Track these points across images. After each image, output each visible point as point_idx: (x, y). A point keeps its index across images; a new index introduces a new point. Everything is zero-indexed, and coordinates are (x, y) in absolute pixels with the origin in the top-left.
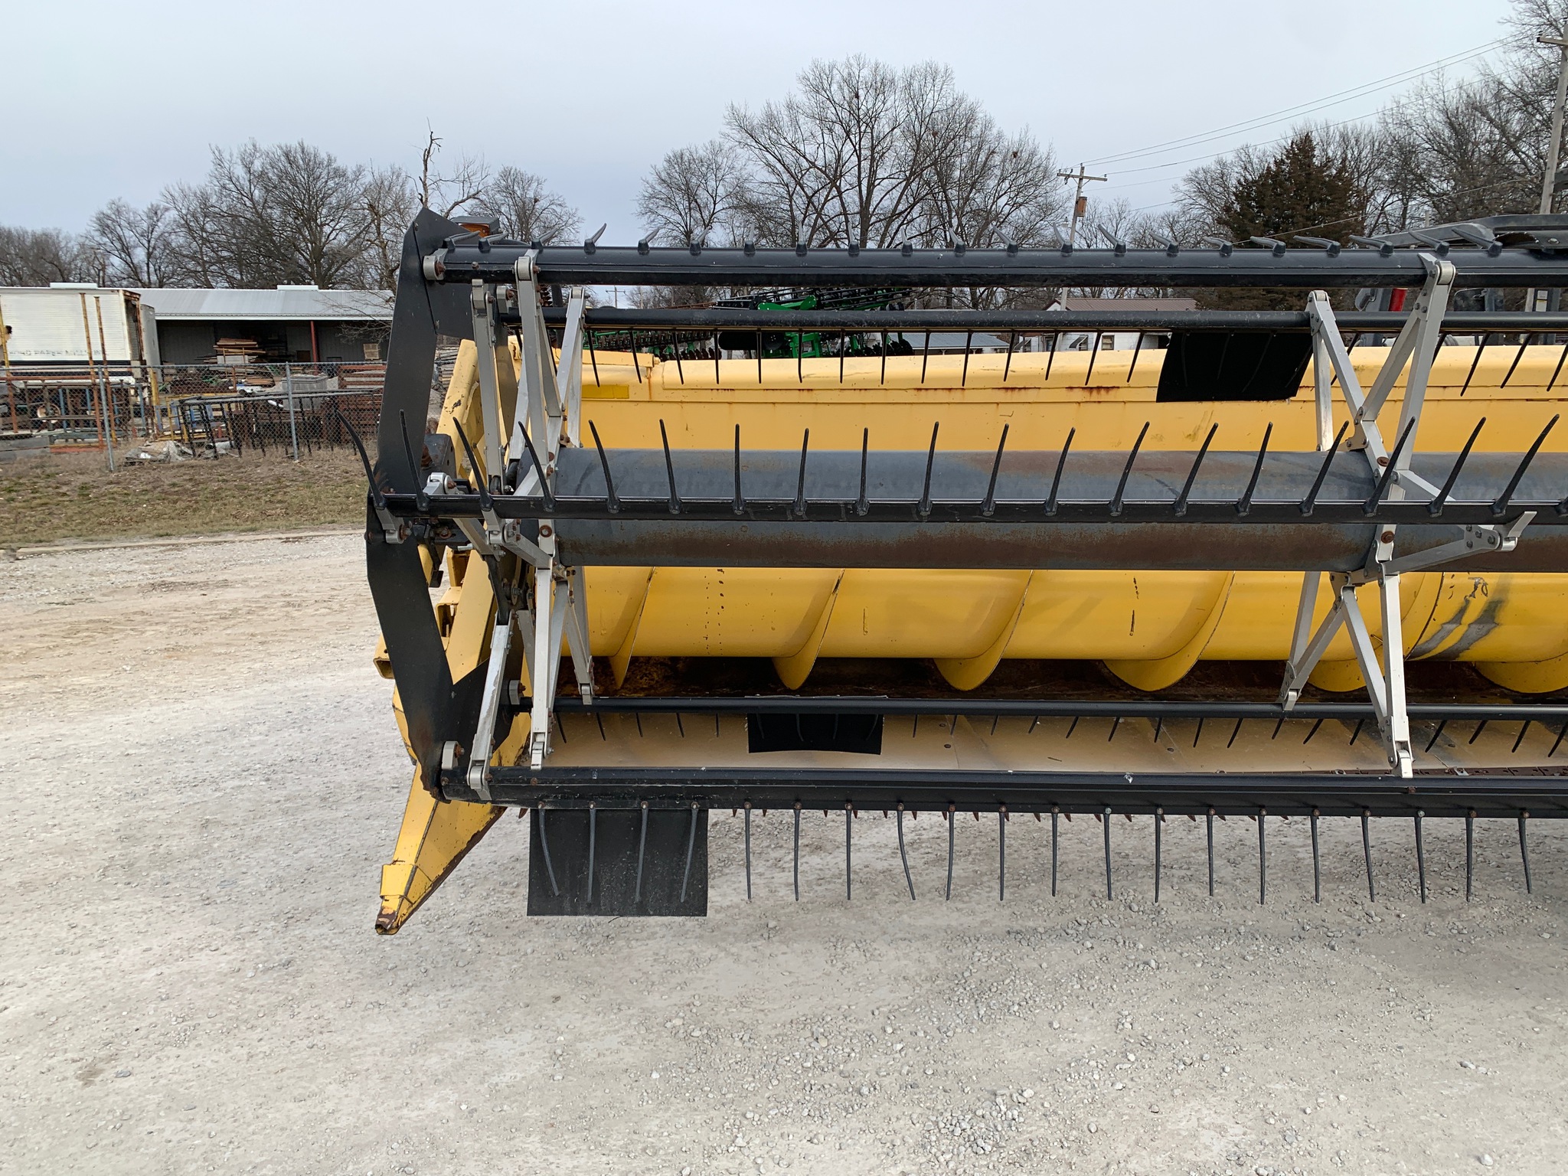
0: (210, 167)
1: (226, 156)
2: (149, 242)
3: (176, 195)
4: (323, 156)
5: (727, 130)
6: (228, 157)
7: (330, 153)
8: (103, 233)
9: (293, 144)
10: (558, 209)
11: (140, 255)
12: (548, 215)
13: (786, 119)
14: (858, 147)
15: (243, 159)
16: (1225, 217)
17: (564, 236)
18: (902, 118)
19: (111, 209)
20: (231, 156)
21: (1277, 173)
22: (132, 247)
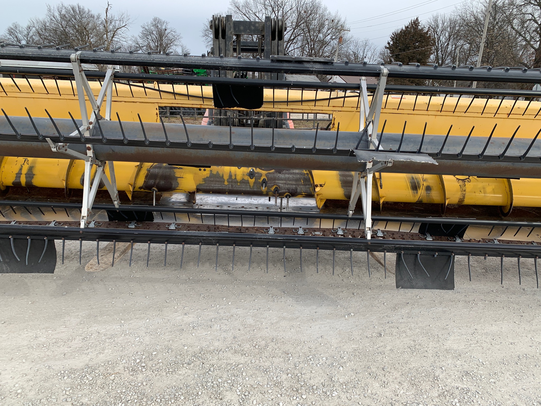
0: (46, 12)
1: (52, 8)
2: (27, 38)
3: (34, 21)
4: (86, 10)
5: (230, 7)
6: (53, 8)
7: (89, 8)
8: (10, 35)
9: (75, 4)
10: (173, 33)
12: (170, 35)
13: (252, 4)
14: (277, 15)
15: (58, 9)
16: (388, 46)
17: (176, 43)
18: (294, 5)
19: (13, 26)
20: (54, 8)
21: (405, 31)
22: (21, 40)
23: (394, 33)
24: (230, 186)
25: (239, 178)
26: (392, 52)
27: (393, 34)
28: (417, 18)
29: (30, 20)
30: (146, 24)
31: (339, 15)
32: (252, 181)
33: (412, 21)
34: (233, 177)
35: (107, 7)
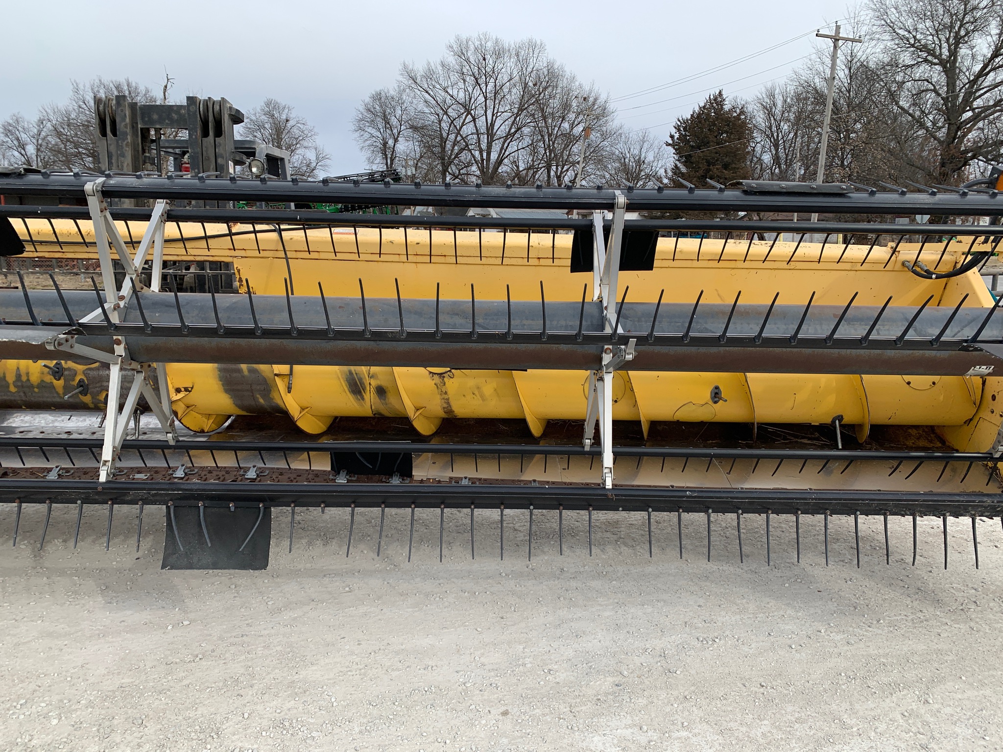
0: (71, 93)
1: (81, 87)
2: (38, 141)
3: (49, 111)
4: (142, 88)
5: (401, 78)
6: (82, 88)
7: (147, 87)
8: (7, 135)
9: (122, 80)
10: (301, 126)
11: (31, 150)
12: (295, 131)
13: (441, 73)
14: (484, 91)
15: (92, 89)
16: (670, 142)
17: (305, 144)
18: (515, 73)
19: (12, 119)
20: (84, 86)
21: (699, 115)
22: (26, 144)
23: (681, 119)
24: (22, 394)
25: (35, 379)
26: (678, 151)
27: (679, 121)
28: (720, 92)
29: (41, 109)
30: (252, 112)
31: (597, 88)
32: (59, 384)
33: (712, 97)
34: (24, 378)
35: (165, 84)
